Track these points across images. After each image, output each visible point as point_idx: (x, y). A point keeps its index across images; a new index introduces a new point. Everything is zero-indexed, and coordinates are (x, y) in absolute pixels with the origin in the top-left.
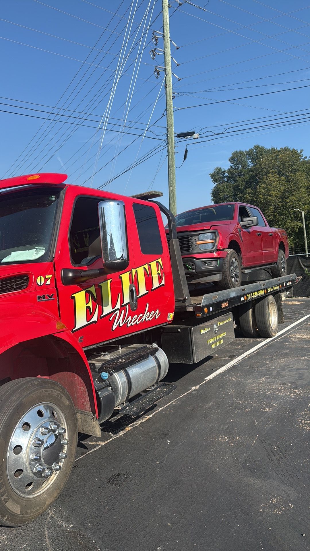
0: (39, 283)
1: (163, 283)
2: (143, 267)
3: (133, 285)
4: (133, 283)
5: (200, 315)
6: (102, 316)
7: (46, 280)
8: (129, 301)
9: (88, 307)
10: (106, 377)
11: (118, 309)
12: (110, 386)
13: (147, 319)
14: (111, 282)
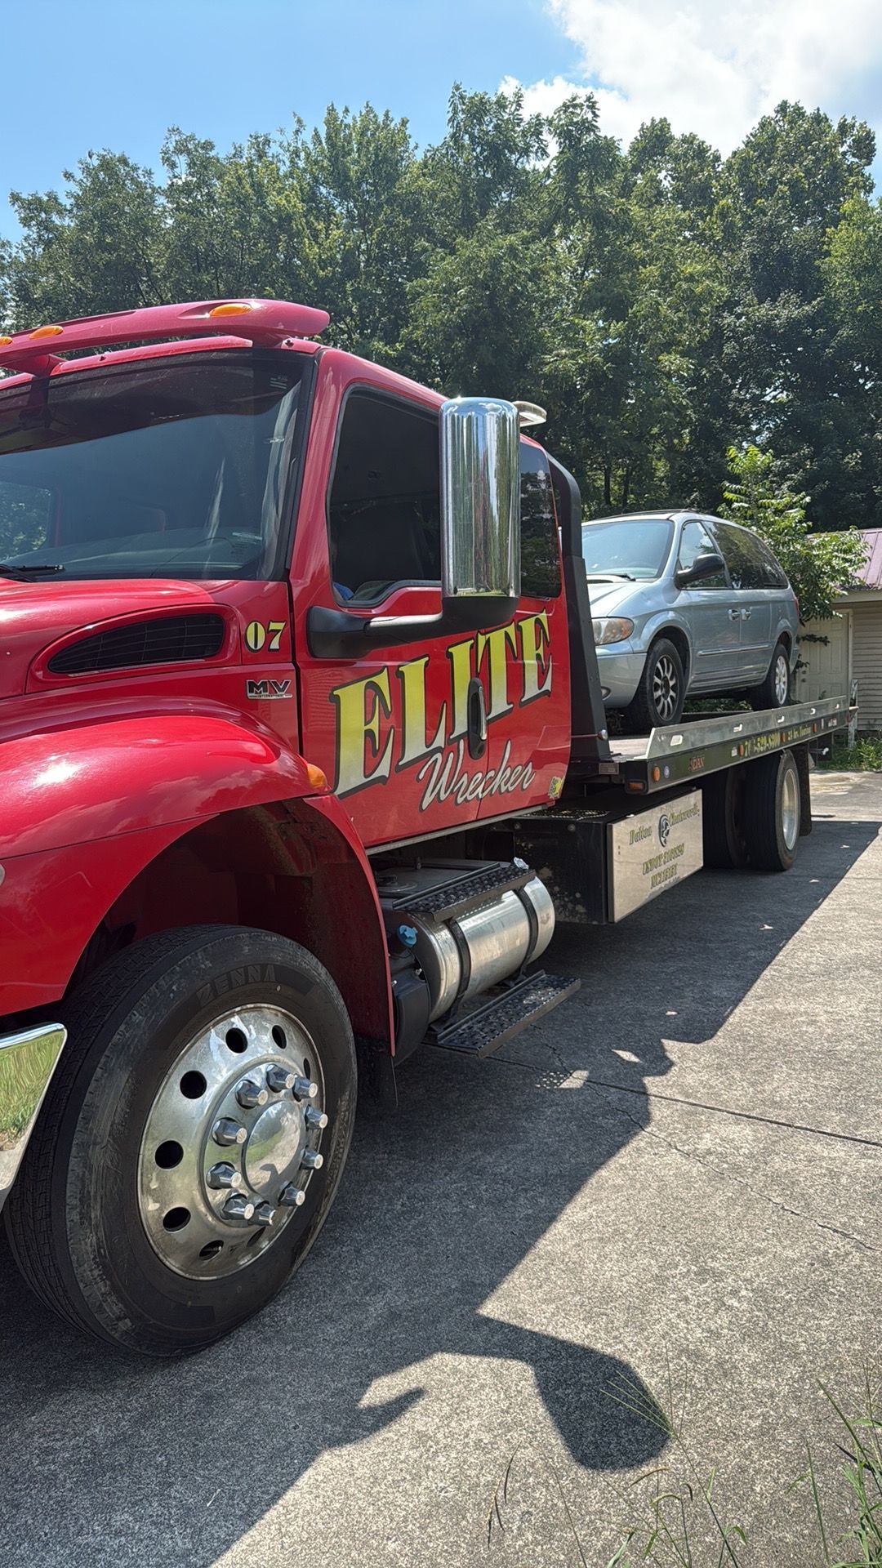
0: (252, 645)
1: (548, 686)
2: (503, 630)
3: (478, 680)
4: (478, 676)
5: (640, 786)
6: (400, 763)
7: (270, 635)
8: (466, 730)
9: (369, 734)
10: (410, 938)
11: (438, 750)
12: (416, 966)
13: (503, 789)
14: (427, 664)
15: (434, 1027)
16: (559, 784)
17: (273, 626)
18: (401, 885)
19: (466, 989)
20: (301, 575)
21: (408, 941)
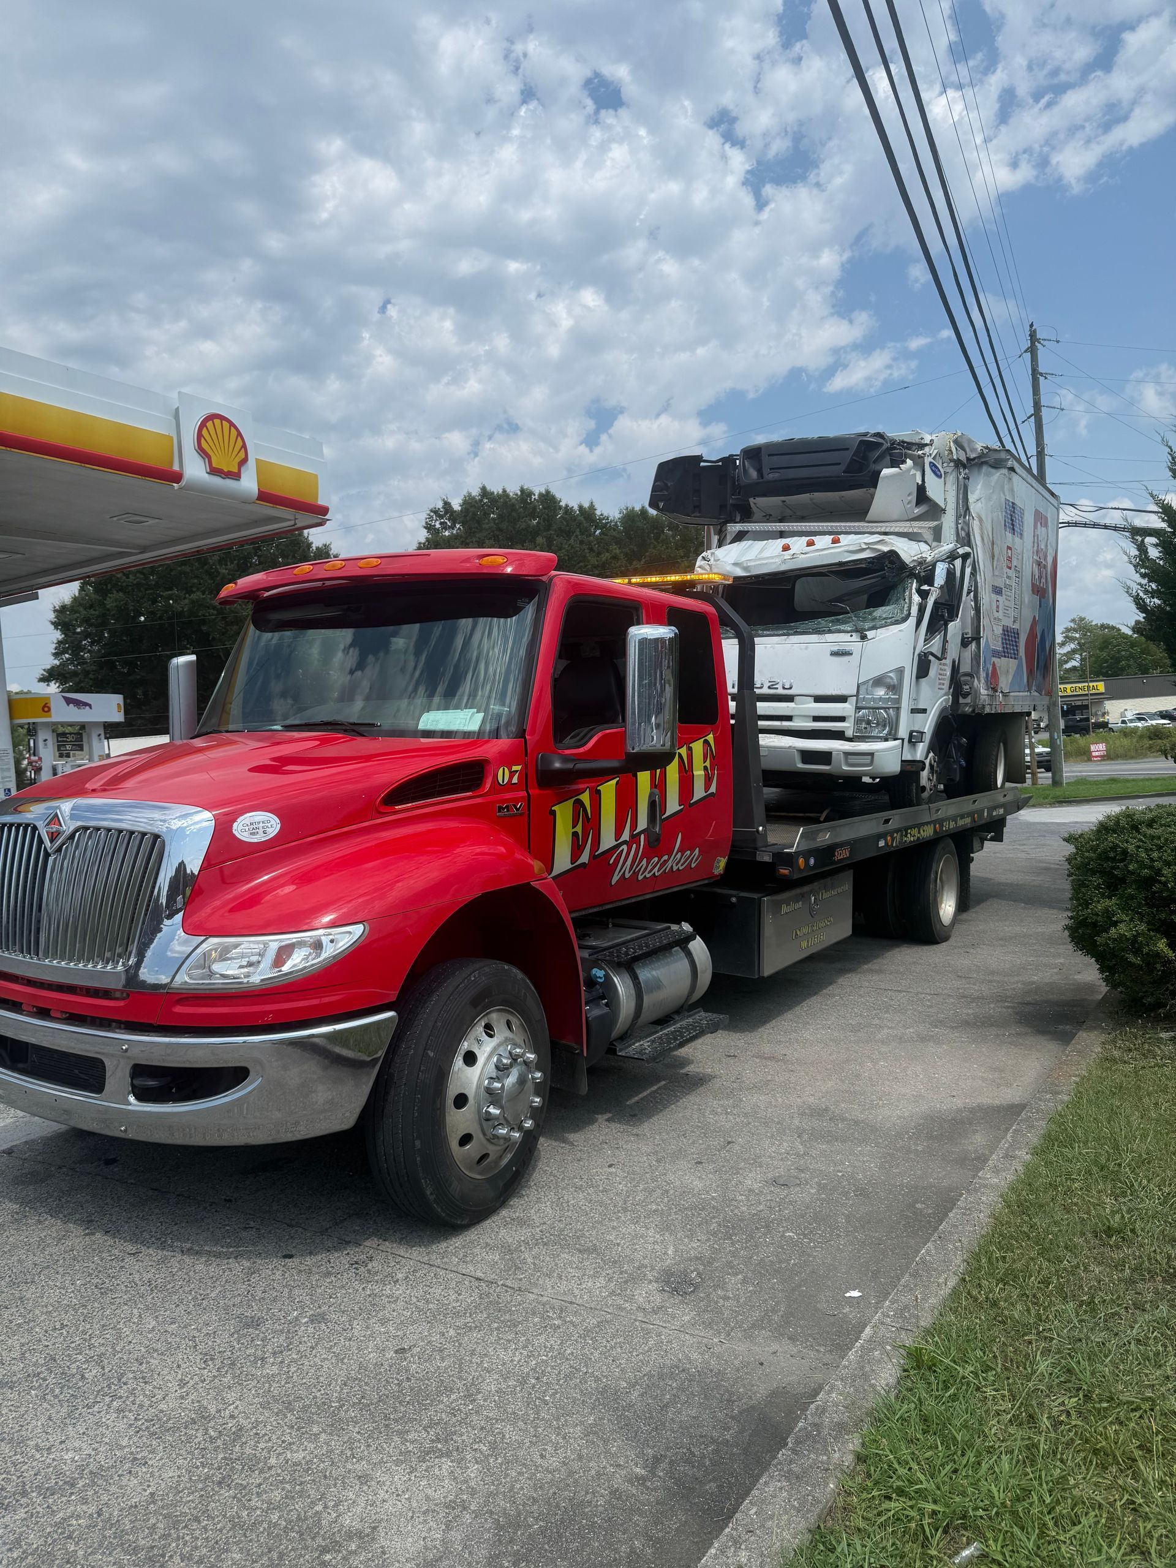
0: (501, 781)
1: (713, 789)
3: (657, 791)
4: (656, 787)
5: (786, 872)
6: (596, 854)
7: (512, 774)
8: (646, 827)
9: (575, 834)
10: (601, 978)
11: (624, 842)
12: (603, 997)
13: (675, 869)
14: (617, 783)
15: (615, 1043)
16: (721, 864)
17: (515, 768)
18: (596, 939)
19: (639, 1017)
20: (532, 733)
21: (599, 980)
